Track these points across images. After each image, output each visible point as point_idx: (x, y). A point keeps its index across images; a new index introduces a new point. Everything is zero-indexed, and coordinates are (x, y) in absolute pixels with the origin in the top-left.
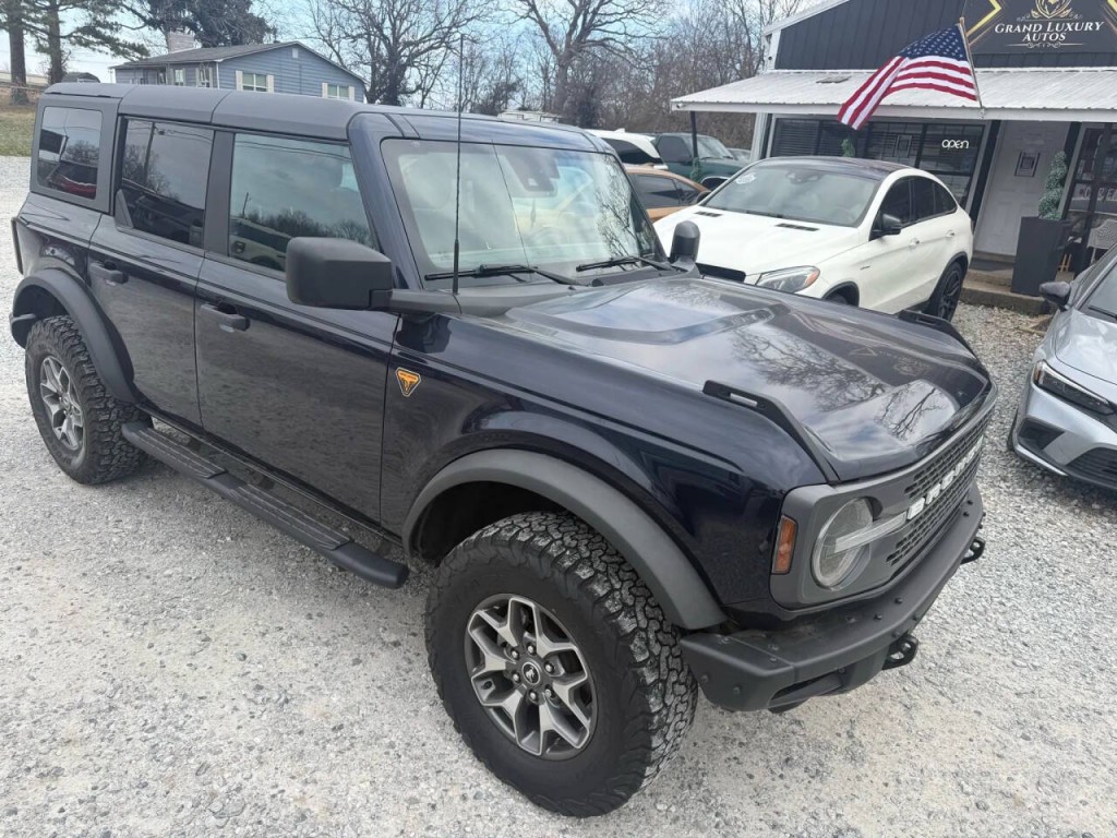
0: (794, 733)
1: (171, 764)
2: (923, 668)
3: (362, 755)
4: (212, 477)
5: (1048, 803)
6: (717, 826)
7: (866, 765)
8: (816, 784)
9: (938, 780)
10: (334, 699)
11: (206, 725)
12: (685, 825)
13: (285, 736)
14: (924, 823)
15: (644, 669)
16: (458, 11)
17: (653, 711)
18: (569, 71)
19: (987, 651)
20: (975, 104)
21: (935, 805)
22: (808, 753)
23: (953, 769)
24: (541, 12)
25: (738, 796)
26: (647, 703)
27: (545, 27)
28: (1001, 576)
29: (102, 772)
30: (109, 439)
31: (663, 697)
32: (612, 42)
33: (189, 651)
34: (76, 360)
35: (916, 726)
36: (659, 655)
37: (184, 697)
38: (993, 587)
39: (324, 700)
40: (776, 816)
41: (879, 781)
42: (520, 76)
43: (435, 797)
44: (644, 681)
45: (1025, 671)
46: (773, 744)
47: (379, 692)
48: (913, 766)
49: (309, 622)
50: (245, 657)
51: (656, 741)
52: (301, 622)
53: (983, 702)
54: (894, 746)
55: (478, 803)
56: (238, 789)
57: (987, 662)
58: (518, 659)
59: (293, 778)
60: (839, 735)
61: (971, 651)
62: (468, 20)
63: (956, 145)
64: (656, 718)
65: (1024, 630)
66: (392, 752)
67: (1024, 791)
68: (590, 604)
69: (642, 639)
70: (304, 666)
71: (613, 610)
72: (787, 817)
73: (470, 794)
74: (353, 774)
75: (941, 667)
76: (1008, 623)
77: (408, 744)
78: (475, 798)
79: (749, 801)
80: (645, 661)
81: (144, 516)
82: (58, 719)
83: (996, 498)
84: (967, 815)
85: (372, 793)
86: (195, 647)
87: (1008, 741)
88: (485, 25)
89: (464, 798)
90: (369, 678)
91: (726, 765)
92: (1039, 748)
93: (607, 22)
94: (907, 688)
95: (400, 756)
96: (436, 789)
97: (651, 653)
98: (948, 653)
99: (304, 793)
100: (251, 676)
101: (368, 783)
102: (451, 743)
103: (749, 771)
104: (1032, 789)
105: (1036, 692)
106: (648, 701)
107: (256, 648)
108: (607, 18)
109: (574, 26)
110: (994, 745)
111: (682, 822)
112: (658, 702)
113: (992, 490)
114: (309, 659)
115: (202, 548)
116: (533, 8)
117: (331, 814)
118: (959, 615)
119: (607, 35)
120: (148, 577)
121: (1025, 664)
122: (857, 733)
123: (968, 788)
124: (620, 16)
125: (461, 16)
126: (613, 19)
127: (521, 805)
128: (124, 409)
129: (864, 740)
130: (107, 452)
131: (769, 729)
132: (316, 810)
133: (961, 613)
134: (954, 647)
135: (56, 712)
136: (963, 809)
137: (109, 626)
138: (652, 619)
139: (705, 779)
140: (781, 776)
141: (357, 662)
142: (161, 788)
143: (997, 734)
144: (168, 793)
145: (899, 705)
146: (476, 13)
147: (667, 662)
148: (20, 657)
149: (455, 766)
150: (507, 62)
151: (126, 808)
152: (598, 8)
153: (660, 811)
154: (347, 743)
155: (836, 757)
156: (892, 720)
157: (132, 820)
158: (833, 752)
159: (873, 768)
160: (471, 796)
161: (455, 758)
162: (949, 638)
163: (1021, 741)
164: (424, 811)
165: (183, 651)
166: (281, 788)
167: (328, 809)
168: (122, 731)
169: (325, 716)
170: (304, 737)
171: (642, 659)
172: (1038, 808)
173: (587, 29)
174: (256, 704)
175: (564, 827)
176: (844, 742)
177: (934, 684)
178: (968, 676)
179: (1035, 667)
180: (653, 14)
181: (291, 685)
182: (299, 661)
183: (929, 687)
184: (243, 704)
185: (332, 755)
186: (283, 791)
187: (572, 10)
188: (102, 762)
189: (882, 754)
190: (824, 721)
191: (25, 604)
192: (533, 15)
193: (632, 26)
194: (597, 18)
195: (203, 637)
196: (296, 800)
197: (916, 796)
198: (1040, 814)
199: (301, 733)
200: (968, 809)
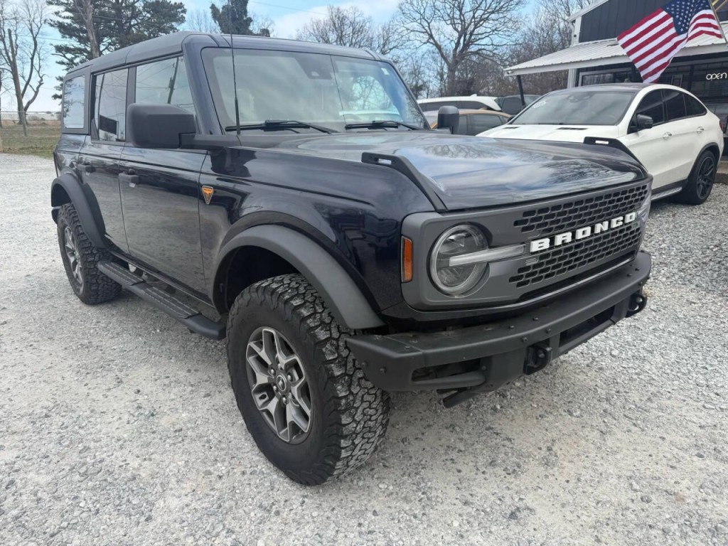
0: (504, 446)
1: (68, 446)
2: (624, 408)
3: (186, 446)
4: (134, 284)
5: (706, 501)
6: (420, 501)
7: (556, 469)
8: (511, 479)
9: (613, 481)
10: (184, 415)
11: (98, 427)
12: (397, 498)
13: (143, 434)
14: (593, 509)
15: (333, 365)
16: (384, 45)
17: (340, 396)
18: (456, 73)
19: (683, 398)
20: (722, 41)
21: (605, 497)
22: (511, 459)
23: (629, 474)
24: (436, 38)
25: (444, 482)
26: (335, 389)
27: (439, 47)
28: (710, 351)
29: (26, 449)
30: (94, 273)
31: (350, 386)
32: (484, 52)
33: (107, 388)
34: (75, 225)
35: (606, 445)
36: (347, 357)
37: (92, 411)
38: (701, 358)
39: (177, 415)
40: (470, 497)
41: (562, 479)
42: (425, 80)
43: (224, 472)
44: (333, 373)
45: (712, 412)
46: (484, 452)
47: (214, 412)
48: (595, 470)
49: (188, 374)
50: (139, 391)
51: (345, 420)
52: (182, 374)
53: (669, 431)
54: (583, 457)
55: (252, 477)
56: (101, 461)
57: (681, 405)
58: (275, 374)
59: (138, 457)
60: (540, 449)
61: (669, 398)
62: (390, 49)
63: (717, 76)
64: (343, 401)
65: (719, 385)
66: (207, 445)
67: (687, 492)
68: (298, 322)
69: (332, 345)
70: (173, 397)
71: (312, 325)
72: (479, 498)
73: (248, 471)
74: (176, 456)
75: (639, 408)
76: (707, 380)
77: (220, 441)
78: (251, 473)
79: (452, 485)
80: (335, 359)
81: (114, 320)
82: (14, 421)
83: (722, 304)
84: (630, 505)
85: (184, 467)
86: (112, 386)
87: (683, 458)
88: (401, 51)
89: (244, 473)
90: (212, 404)
91: (443, 463)
92: (709, 463)
93: (479, 39)
94: (606, 421)
95: (211, 448)
96: (226, 467)
97: (340, 356)
98: (649, 399)
99: (141, 466)
100: (138, 402)
101: (183, 462)
102: (249, 442)
103: (459, 468)
104: (695, 490)
105: (718, 426)
106: (335, 388)
107: (147, 387)
108: (480, 36)
109: (458, 44)
110: (670, 460)
111: (394, 496)
112: (345, 389)
113: (720, 299)
114: (178, 393)
115: (140, 335)
116: (431, 36)
117: (153, 478)
118: (665, 375)
119: (480, 47)
120: (101, 350)
121: (714, 407)
122: (555, 448)
123: (636, 486)
124: (487, 34)
125: (386, 47)
126: (483, 36)
127: (281, 480)
128: (103, 253)
129: (559, 453)
130: (94, 281)
131: (485, 442)
132: (143, 475)
133: (668, 374)
134: (655, 395)
135: (15, 417)
136: (629, 501)
137: (67, 375)
138: (344, 333)
139: (423, 471)
140: (484, 473)
141: (208, 395)
142: (55, 459)
143: (675, 453)
144: (58, 462)
145: (596, 432)
146: (395, 44)
147: (354, 363)
148: (9, 389)
149: (246, 455)
150: (416, 73)
151: (30, 468)
152: (473, 31)
153: (380, 488)
154: (180, 439)
155: (532, 462)
156: (587, 441)
157: (31, 475)
158: (531, 459)
159: (561, 470)
160: (248, 473)
161: (248, 450)
162: (652, 389)
163: (695, 458)
164: (213, 479)
165: (104, 388)
166: (127, 462)
167: (151, 475)
168: (47, 428)
169: (173, 424)
170: (155, 435)
171: (331, 358)
172: (696, 503)
173: (466, 45)
174: (134, 416)
175: (306, 494)
176: (544, 452)
177: (630, 418)
178: (661, 414)
179: (722, 409)
180: (511, 30)
181: (160, 407)
182: (172, 394)
183: (626, 420)
184: (126, 417)
185: (168, 445)
186: (128, 464)
187: (456, 35)
188: (28, 444)
189: (572, 462)
190: (531, 440)
191: (26, 363)
192: (431, 41)
193: (497, 40)
194: (473, 37)
195: (119, 380)
196: (134, 469)
197: (591, 490)
198: (697, 508)
199: (154, 432)
200: (633, 501)
